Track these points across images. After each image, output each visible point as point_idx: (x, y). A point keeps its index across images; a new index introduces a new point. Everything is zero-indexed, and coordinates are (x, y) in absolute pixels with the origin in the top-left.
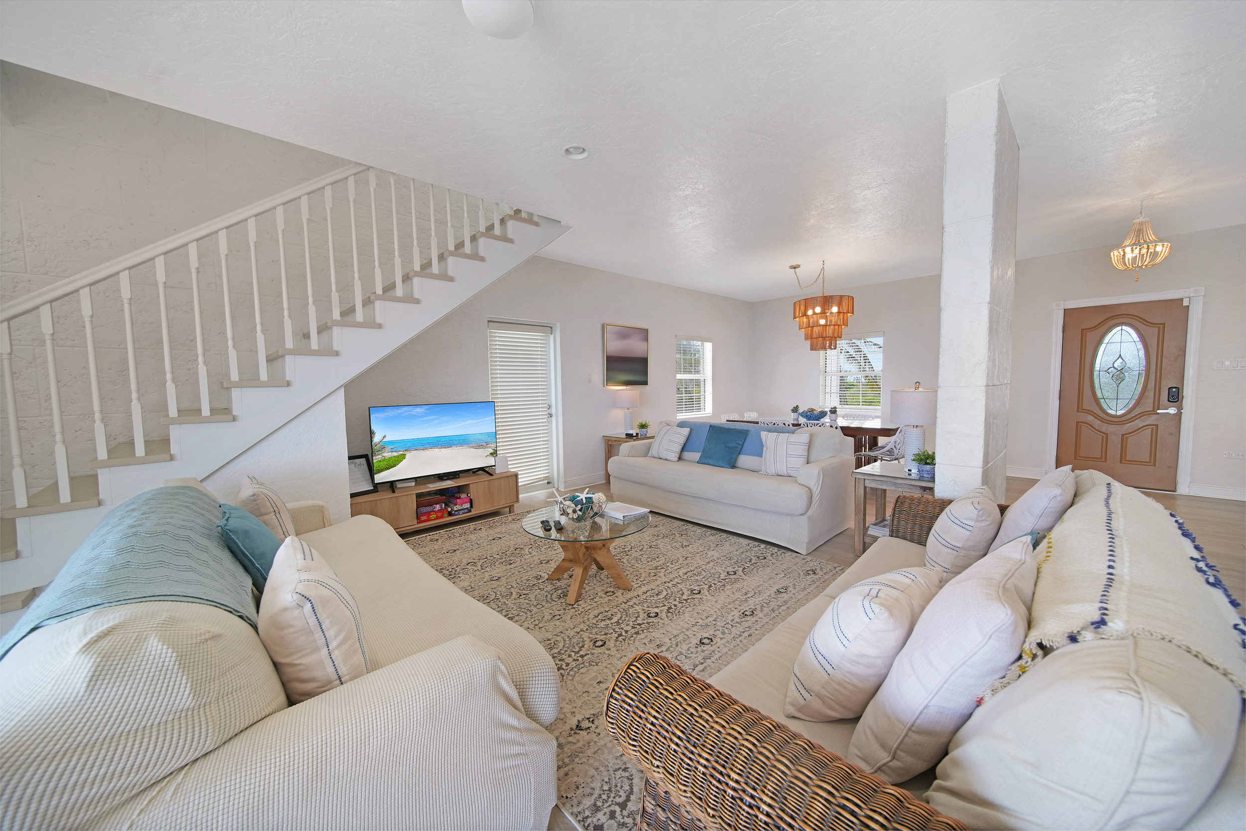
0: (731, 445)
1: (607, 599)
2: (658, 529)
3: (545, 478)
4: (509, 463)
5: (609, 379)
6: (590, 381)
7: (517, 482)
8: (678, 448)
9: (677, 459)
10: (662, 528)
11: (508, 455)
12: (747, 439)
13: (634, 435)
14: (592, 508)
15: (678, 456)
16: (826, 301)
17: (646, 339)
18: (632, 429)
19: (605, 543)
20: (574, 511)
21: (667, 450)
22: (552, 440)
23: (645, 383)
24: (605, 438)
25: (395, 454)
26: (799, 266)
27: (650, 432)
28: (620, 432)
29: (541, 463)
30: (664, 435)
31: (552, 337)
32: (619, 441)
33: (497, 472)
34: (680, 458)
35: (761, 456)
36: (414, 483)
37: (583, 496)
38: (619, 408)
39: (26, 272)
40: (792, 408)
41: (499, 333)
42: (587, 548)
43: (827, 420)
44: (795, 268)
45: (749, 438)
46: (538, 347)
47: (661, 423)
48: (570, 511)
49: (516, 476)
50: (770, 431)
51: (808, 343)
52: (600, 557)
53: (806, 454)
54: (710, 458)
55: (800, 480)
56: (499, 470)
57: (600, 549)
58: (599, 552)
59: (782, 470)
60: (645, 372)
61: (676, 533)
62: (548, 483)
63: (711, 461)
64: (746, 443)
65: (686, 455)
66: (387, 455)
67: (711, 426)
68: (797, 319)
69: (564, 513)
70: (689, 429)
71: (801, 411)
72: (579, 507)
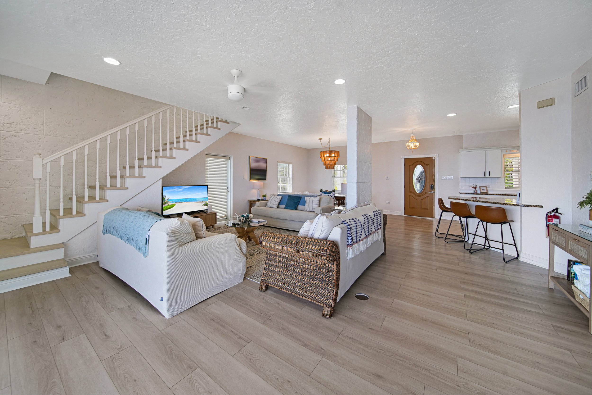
0: (295, 202)
1: (253, 247)
2: (269, 231)
3: (225, 216)
4: (213, 209)
5: (251, 178)
6: (244, 178)
7: (216, 217)
8: (277, 203)
9: (277, 207)
10: (271, 231)
11: (213, 206)
12: (301, 200)
13: (261, 199)
14: (249, 219)
15: (277, 206)
16: (330, 152)
17: (266, 162)
18: (260, 197)
19: (252, 231)
20: (243, 219)
21: (273, 204)
22: (228, 201)
23: (265, 179)
24: (249, 201)
25: (172, 204)
26: (322, 139)
27: (267, 198)
28: (255, 198)
29: (223, 210)
30: (272, 199)
31: (229, 161)
32: (255, 202)
33: (208, 212)
34: (278, 207)
35: (305, 206)
36: (177, 216)
37: (246, 215)
38: (255, 189)
39: (44, 135)
40: (320, 190)
41: (209, 159)
42: (247, 232)
43: (331, 194)
44: (320, 139)
45: (302, 199)
46: (224, 165)
47: (271, 194)
48: (242, 219)
49: (216, 213)
50: (308, 197)
51: (325, 166)
52: (251, 235)
53: (318, 204)
54: (288, 207)
55: (315, 212)
56: (209, 211)
57: (251, 232)
58: (251, 233)
59: (311, 209)
60: (265, 175)
61: (276, 232)
62: (226, 218)
63: (289, 208)
64: (301, 201)
65: (280, 206)
66: (170, 204)
67: (289, 195)
68: (321, 158)
69: (240, 220)
70: (281, 197)
71: (323, 191)
72: (245, 218)
